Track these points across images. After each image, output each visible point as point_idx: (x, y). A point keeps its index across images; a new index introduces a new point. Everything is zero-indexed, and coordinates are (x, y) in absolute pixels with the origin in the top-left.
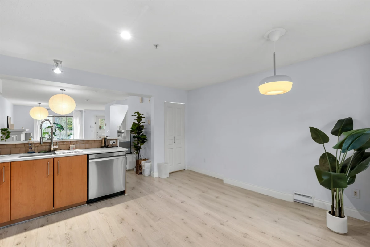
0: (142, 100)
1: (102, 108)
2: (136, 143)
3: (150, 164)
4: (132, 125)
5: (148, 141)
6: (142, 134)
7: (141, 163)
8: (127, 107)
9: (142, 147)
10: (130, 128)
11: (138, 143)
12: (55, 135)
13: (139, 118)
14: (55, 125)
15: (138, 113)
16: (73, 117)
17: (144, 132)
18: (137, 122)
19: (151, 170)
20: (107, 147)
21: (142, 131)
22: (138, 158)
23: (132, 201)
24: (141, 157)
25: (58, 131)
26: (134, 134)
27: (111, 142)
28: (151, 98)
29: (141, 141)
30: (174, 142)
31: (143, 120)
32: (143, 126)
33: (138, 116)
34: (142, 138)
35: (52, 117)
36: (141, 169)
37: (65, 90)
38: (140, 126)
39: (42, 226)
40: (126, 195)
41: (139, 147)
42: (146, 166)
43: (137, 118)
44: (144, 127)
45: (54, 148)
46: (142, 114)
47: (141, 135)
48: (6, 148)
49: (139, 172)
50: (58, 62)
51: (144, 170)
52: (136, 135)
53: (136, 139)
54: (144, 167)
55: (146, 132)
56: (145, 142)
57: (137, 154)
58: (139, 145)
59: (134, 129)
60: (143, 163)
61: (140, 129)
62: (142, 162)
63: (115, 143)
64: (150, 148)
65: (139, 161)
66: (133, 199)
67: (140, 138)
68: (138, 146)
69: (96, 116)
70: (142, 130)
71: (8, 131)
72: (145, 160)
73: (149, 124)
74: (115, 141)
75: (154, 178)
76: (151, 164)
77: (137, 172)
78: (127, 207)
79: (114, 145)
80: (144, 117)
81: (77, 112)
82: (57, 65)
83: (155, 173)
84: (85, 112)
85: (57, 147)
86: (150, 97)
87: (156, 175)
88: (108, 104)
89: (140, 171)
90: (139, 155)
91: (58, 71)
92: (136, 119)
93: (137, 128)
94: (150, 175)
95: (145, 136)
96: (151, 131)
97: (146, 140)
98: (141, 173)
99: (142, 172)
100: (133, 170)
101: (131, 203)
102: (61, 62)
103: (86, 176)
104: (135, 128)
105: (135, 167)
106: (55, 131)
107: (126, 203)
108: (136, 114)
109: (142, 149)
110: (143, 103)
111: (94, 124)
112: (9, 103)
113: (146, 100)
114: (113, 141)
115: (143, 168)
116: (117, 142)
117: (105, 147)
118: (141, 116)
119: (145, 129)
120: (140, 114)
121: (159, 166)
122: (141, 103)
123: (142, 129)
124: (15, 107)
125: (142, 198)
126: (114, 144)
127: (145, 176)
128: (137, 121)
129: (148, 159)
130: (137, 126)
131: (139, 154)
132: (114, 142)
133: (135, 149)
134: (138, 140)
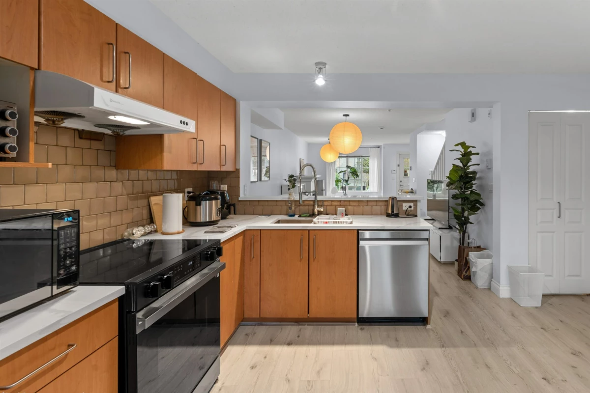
0: (473, 115)
1: (406, 140)
2: (459, 209)
3: (488, 261)
4: (450, 171)
5: (486, 208)
6: (471, 191)
7: (468, 255)
8: (443, 134)
9: (472, 218)
10: (448, 177)
11: (463, 210)
12: (349, 183)
13: (466, 156)
14: (349, 170)
15: (463, 144)
16: (369, 156)
17: (477, 187)
18: (461, 165)
19: (491, 276)
20: (397, 216)
21: (473, 184)
22: (462, 241)
23: (439, 350)
24: (470, 241)
25: (352, 178)
26: (454, 189)
27: (405, 206)
28: (492, 107)
29: (469, 206)
30: (559, 217)
31: (474, 159)
32: (474, 173)
33: (462, 150)
34: (472, 198)
35: (346, 158)
36: (469, 268)
37: (348, 115)
38: (467, 174)
39: (289, 344)
40: (428, 327)
41: (465, 217)
42: (479, 264)
43: (461, 156)
44: (478, 176)
45: (318, 211)
46: (473, 147)
47: (469, 192)
48: (268, 205)
49: (464, 273)
50: (321, 66)
51: (475, 272)
52: (458, 193)
53: (459, 201)
54: (476, 267)
55: (481, 187)
56: (478, 209)
57: (461, 234)
58: (466, 214)
59: (454, 179)
60: (472, 256)
61: (468, 180)
62: (470, 253)
63: (412, 208)
64: (489, 222)
65: (464, 250)
66: (443, 346)
67: (468, 199)
68: (463, 216)
69: (400, 154)
70: (473, 182)
71: (295, 179)
72: (479, 248)
73: (489, 168)
74: (412, 204)
75: (498, 297)
76: (492, 263)
77: (460, 273)
78: (426, 366)
79: (411, 213)
80: (478, 154)
81: (374, 148)
82: (320, 71)
83: (501, 288)
84: (384, 148)
85: (322, 209)
86: (490, 105)
87: (504, 291)
88: (414, 131)
89: (466, 272)
90: (466, 235)
91: (320, 81)
92: (459, 159)
93: (461, 177)
94: (489, 289)
95: (479, 195)
96: (492, 185)
97: (482, 204)
98: (468, 278)
99: (470, 276)
100: (452, 264)
101: (435, 354)
102: (324, 64)
103: (355, 271)
104: (456, 177)
105: (456, 260)
106: (348, 178)
107: (424, 350)
108: (460, 148)
109: (471, 223)
110: (475, 122)
111: (396, 167)
112: (302, 142)
113: (482, 113)
114: (408, 205)
115: (473, 269)
116: (416, 206)
117: (393, 215)
118: (471, 152)
119: (480, 178)
120: (469, 147)
121: (513, 274)
122: (470, 121)
123: (474, 178)
124: (310, 146)
125: (464, 351)
126: (411, 210)
127: (477, 288)
128: (461, 162)
129: (485, 249)
130: (460, 173)
131: (464, 233)
132: (410, 207)
133: (457, 222)
134: (462, 204)
